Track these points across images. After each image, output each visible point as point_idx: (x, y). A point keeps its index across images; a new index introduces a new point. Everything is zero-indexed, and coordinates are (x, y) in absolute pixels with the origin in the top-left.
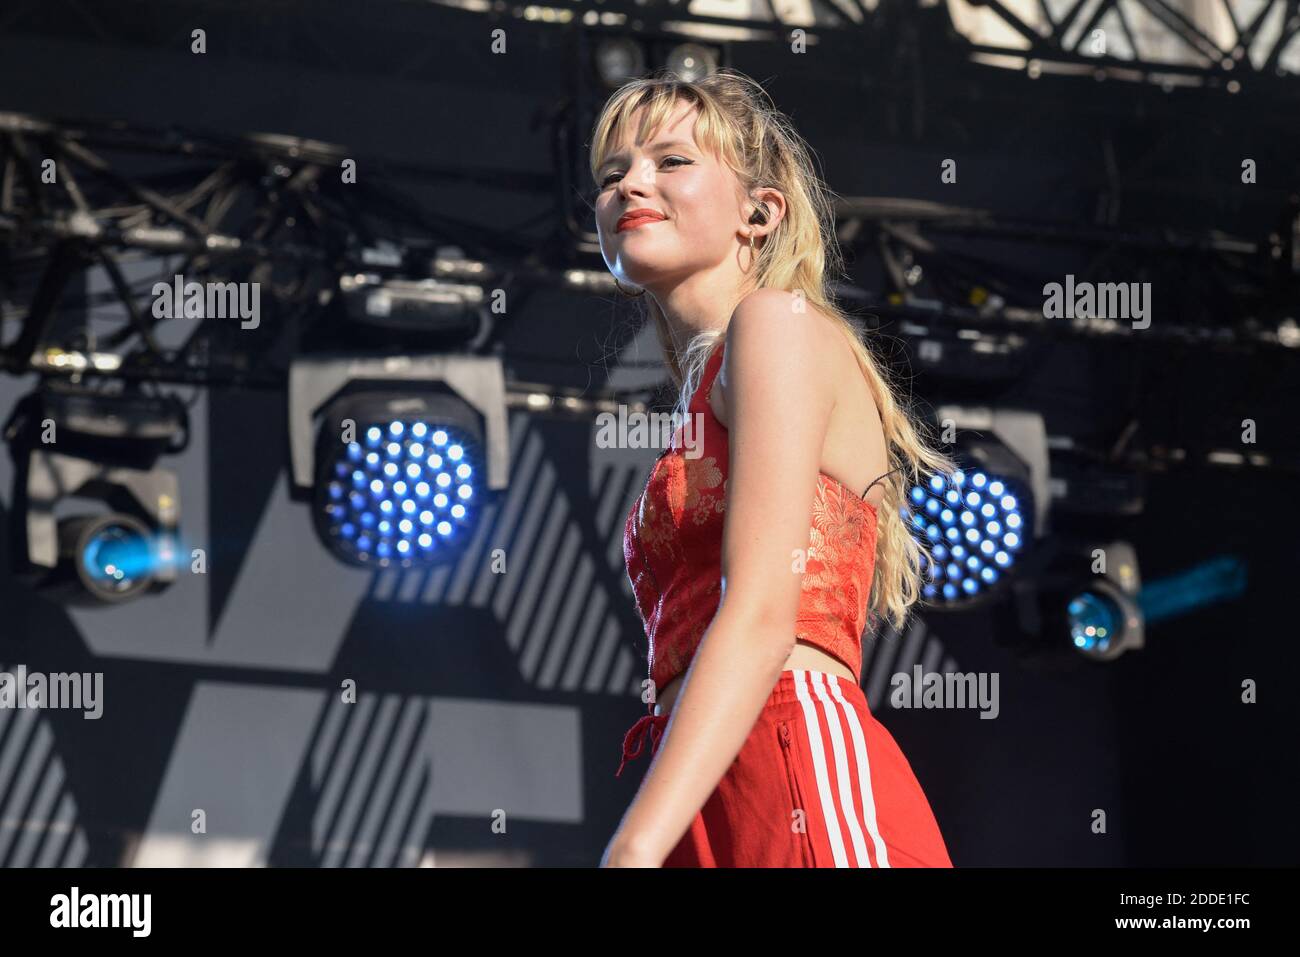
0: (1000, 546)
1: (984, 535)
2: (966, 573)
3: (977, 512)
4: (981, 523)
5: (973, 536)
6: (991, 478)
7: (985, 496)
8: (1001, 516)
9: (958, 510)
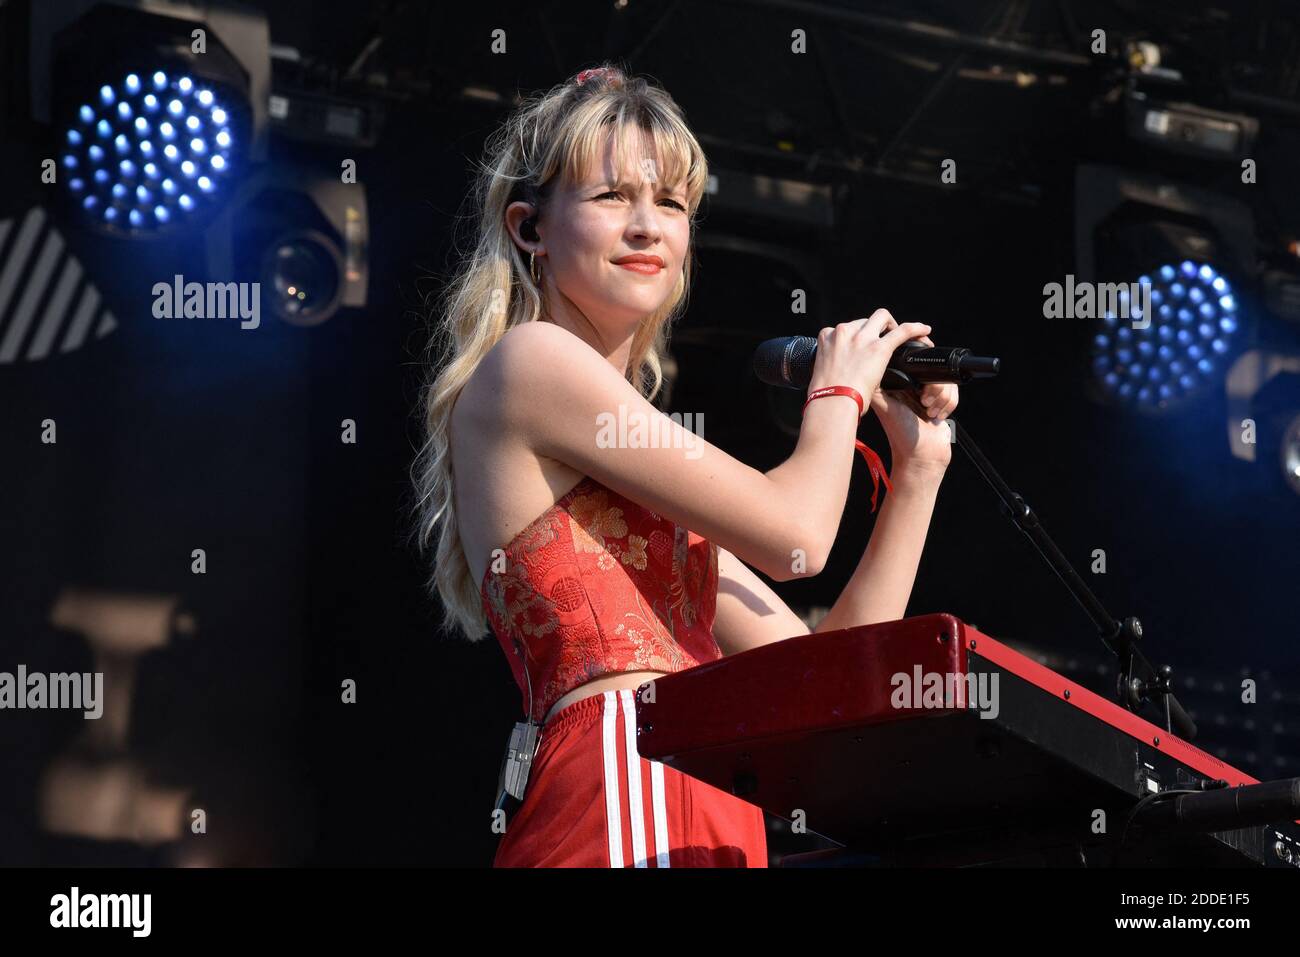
0: (204, 168)
1: (186, 153)
2: (159, 197)
3: (179, 125)
4: (182, 138)
5: (171, 152)
6: (199, 83)
7: (191, 105)
8: (208, 131)
9: (157, 117)
